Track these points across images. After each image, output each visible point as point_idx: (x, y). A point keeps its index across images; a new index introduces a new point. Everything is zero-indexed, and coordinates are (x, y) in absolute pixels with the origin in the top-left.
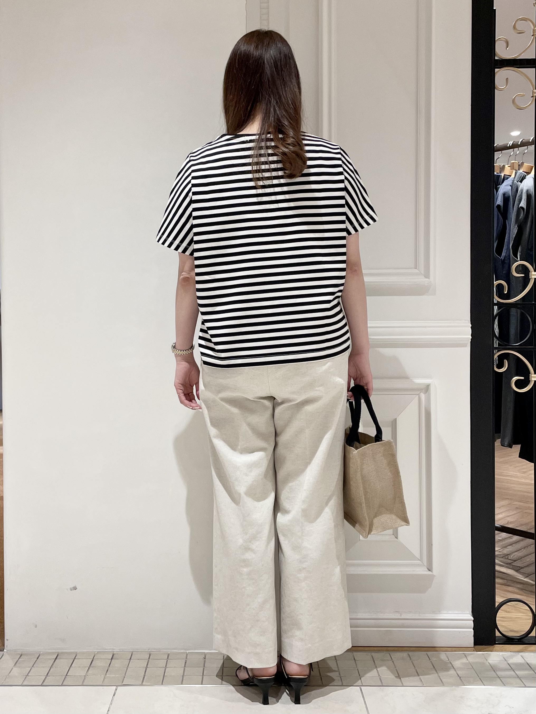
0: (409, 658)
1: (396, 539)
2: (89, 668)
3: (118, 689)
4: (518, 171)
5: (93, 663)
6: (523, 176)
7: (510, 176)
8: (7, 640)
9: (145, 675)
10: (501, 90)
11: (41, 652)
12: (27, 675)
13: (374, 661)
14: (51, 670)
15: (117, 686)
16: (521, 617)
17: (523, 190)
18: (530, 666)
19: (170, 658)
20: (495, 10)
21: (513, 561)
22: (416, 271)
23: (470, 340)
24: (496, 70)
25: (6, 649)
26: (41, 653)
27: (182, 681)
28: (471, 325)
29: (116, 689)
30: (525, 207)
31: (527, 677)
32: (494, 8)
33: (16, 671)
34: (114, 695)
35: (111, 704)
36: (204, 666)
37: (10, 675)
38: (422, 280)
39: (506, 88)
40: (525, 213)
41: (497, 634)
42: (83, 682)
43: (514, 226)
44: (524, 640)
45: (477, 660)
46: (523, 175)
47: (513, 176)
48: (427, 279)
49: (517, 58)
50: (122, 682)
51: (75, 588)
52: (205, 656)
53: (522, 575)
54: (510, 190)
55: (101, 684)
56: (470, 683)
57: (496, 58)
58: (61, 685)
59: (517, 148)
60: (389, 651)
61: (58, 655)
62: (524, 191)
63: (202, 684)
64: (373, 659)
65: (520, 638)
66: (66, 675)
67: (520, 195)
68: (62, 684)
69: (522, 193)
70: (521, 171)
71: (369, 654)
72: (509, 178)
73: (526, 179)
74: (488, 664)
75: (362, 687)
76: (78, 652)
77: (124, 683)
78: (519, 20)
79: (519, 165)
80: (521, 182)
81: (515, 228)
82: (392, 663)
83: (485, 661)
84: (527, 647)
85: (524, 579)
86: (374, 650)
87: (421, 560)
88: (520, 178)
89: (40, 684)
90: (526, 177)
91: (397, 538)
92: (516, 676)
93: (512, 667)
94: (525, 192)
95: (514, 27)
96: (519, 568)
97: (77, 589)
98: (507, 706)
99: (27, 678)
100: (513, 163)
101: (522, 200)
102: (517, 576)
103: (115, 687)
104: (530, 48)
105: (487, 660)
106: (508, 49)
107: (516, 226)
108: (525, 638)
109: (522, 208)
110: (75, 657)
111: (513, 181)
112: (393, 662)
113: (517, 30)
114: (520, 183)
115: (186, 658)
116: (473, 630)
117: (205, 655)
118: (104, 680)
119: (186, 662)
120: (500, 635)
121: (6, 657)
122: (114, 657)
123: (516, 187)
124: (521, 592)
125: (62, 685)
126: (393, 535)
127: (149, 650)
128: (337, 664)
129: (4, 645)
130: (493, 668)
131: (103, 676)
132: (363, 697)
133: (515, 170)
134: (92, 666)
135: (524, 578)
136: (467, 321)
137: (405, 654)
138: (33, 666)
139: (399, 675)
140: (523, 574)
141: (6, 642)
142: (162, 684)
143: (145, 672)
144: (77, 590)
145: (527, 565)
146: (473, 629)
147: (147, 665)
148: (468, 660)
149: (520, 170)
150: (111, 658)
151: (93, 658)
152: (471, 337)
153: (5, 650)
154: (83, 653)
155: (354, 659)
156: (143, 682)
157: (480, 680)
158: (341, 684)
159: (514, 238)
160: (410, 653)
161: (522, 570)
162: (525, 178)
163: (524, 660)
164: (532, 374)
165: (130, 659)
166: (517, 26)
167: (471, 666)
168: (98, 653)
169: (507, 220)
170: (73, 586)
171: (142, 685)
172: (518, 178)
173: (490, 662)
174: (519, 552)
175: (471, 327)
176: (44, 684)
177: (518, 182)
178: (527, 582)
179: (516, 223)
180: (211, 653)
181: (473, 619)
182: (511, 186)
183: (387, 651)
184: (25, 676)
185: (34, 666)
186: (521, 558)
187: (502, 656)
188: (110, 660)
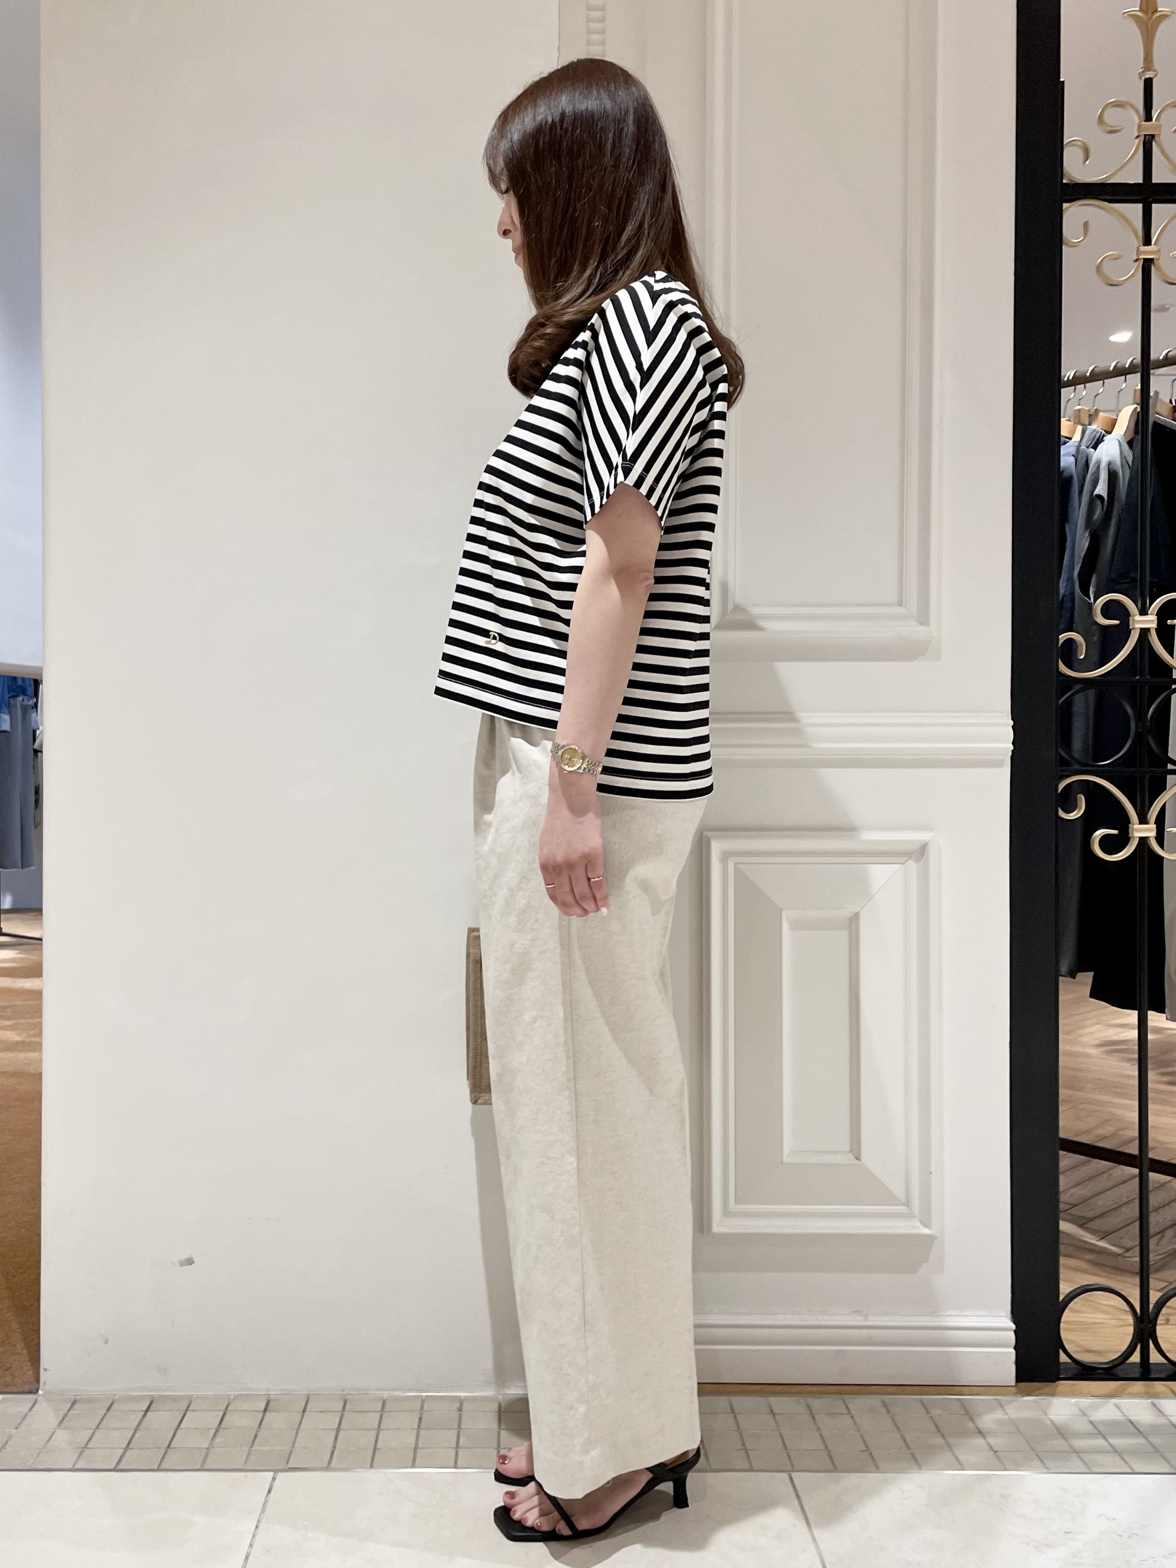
0: (884, 1410)
1: (857, 1162)
2: (216, 1432)
3: (277, 1478)
4: (1088, 427)
5: (225, 1419)
6: (1099, 437)
7: (1070, 439)
8: (45, 1370)
9: (334, 1447)
10: (1075, 245)
11: (115, 1395)
12: (86, 1447)
13: (814, 1418)
14: (137, 1435)
15: (276, 1471)
16: (1104, 1321)
17: (1100, 462)
18: (1136, 1427)
19: (387, 1408)
20: (1063, 82)
21: (1070, 1206)
22: (900, 610)
23: (1011, 754)
24: (1065, 205)
25: (42, 1390)
26: (117, 1397)
27: (414, 1459)
28: (1012, 723)
29: (274, 1479)
30: (1105, 495)
31: (1135, 1452)
32: (1062, 80)
33: (61, 1436)
34: (269, 1492)
35: (263, 1511)
36: (459, 1427)
37: (48, 1445)
38: (912, 630)
39: (1084, 241)
40: (1105, 509)
41: (1063, 1358)
42: (204, 1461)
43: (1083, 534)
44: (1119, 1371)
45: (1025, 1414)
46: (1098, 434)
47: (1077, 437)
48: (923, 628)
49: (1109, 182)
50: (288, 1462)
51: (190, 1262)
52: (461, 1405)
53: (1092, 1234)
54: (1072, 463)
55: (241, 1467)
56: (1017, 1466)
57: (1065, 181)
58: (156, 1468)
59: (1083, 385)
60: (841, 1394)
61: (151, 1403)
62: (1104, 465)
63: (455, 1467)
64: (811, 1411)
65: (1111, 1365)
66: (169, 1446)
67: (1094, 473)
68: (158, 1467)
69: (1098, 467)
70: (1094, 427)
71: (802, 1400)
72: (1068, 442)
73: (1105, 442)
74: (1049, 1422)
75: (793, 1474)
76: (194, 1396)
77: (291, 1465)
78: (1110, 106)
79: (1090, 416)
80: (1095, 447)
81: (1085, 539)
82: (851, 1421)
83: (1043, 1417)
84: (1124, 1384)
85: (1097, 1243)
86: (811, 1392)
87: (907, 1203)
88: (1093, 440)
89: (112, 1467)
90: (1105, 438)
91: (858, 1158)
92: (1110, 1449)
93: (1099, 1430)
94: (1104, 467)
95: (1101, 118)
96: (1084, 1221)
97: (194, 1263)
98: (1100, 1515)
99: (84, 1455)
100: (1079, 410)
101: (1100, 482)
102: (1082, 1236)
103: (272, 1473)
104: (1131, 164)
105: (1046, 1414)
106: (1087, 162)
107: (1087, 534)
108: (1121, 1367)
109: (1099, 497)
110: (189, 1406)
111: (1079, 446)
112: (852, 1417)
113: (1106, 124)
114: (1092, 450)
115: (422, 1408)
116: (1014, 1351)
117: (461, 1401)
118: (248, 1457)
119: (420, 1419)
120: (1069, 1361)
121: (43, 1406)
122: (270, 1408)
123: (1085, 459)
124: (1094, 1269)
125: (158, 1470)
126: (851, 1152)
127: (344, 1393)
128: (737, 1423)
129: (38, 1380)
130: (1062, 1432)
131: (246, 1449)
132: (798, 1496)
133: (1083, 425)
134: (223, 1425)
135: (1097, 1241)
136: (1004, 714)
137: (873, 1401)
138: (98, 1427)
139: (867, 1447)
140: (1093, 1232)
141: (43, 1376)
142: (371, 1467)
143: (336, 1439)
144: (193, 1265)
145: (1099, 1214)
146: (1015, 1348)
147: (340, 1423)
148: (1006, 1414)
149: (1092, 425)
150: (263, 1409)
151: (226, 1409)
152: (1012, 747)
153: (40, 1392)
154: (205, 1398)
155: (772, 1411)
156: (330, 1461)
157: (1036, 1457)
158: (747, 1467)
159: (1082, 557)
160: (887, 1398)
161: (1091, 1225)
162: (1102, 441)
163: (1121, 1415)
164: (1134, 824)
165: (304, 1411)
166: (1107, 118)
167: (1015, 1427)
168: (237, 1397)
169: (1067, 525)
170: (187, 1257)
171: (328, 1468)
172: (1088, 441)
173: (1052, 1417)
174: (1079, 1187)
175: (1013, 727)
176: (120, 1467)
177: (1088, 448)
178: (1103, 1248)
179: (1086, 528)
180: (473, 1399)
181: (1013, 1326)
182: (1073, 456)
183: (839, 1393)
184: (80, 1450)
185: (101, 1427)
186: (1085, 1200)
187: (1076, 1405)
188: (261, 1414)
